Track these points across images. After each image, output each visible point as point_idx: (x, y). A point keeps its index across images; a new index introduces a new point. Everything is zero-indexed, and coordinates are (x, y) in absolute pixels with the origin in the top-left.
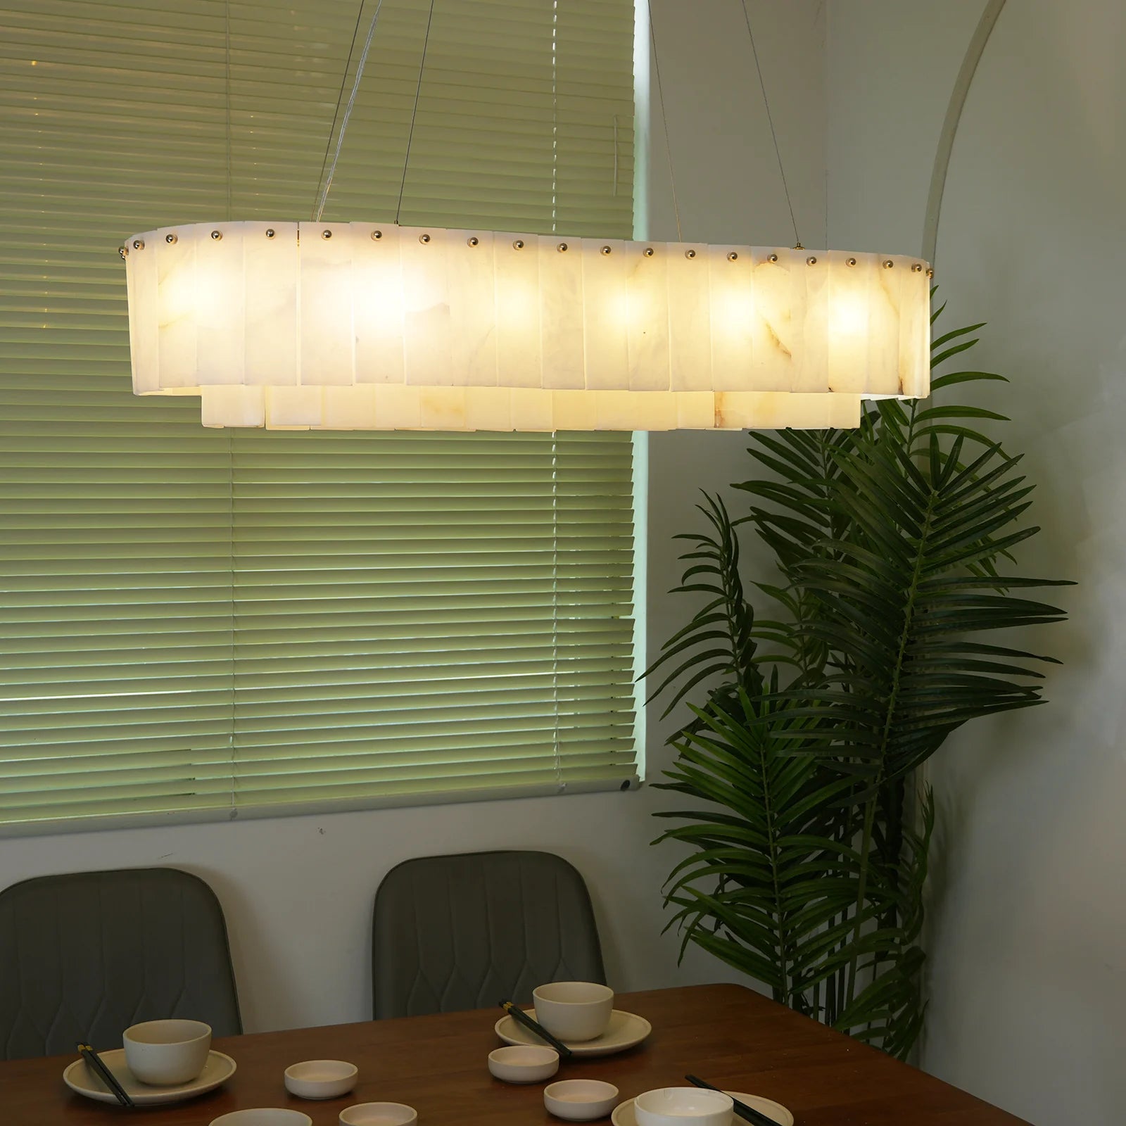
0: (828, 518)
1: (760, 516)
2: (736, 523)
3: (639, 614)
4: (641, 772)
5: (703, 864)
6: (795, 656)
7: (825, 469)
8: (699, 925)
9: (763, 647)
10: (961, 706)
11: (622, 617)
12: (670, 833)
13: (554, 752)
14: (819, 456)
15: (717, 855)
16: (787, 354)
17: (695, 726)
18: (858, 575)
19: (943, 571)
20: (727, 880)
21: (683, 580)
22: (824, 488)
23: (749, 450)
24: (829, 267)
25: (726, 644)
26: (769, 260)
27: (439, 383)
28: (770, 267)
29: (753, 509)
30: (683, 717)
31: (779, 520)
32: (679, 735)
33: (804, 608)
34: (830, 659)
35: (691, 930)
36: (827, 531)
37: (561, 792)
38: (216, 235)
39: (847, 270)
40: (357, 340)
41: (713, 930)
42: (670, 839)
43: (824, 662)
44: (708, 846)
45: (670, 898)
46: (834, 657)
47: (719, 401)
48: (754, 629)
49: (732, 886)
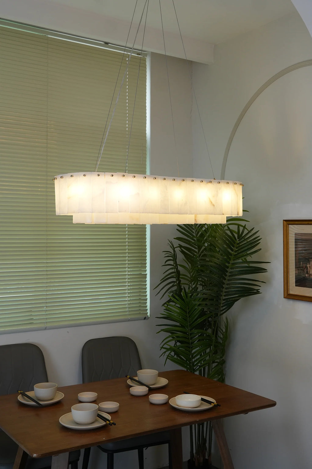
0: (197, 247)
1: (180, 246)
2: (175, 248)
3: (148, 272)
4: (149, 314)
5: (171, 338)
6: (188, 283)
7: (195, 234)
8: (170, 355)
9: (183, 281)
10: (241, 294)
11: (142, 273)
12: (162, 330)
13: (127, 310)
14: (194, 231)
15: (174, 336)
16: (214, 205)
17: (169, 301)
18: (216, 260)
19: (239, 260)
20: (177, 342)
21: (165, 262)
22: (195, 239)
23: (177, 229)
24: (222, 184)
25: (174, 280)
26: (209, 182)
27: (137, 213)
28: (210, 184)
29: (179, 244)
30: (166, 298)
31: (185, 248)
32: (165, 303)
33: (191, 270)
34: (199, 283)
35: (168, 356)
36: (197, 250)
37: (129, 320)
38: (84, 175)
39: (226, 185)
40: (119, 202)
41: (173, 355)
42: (162, 332)
43: (197, 284)
44: (172, 333)
45: (162, 348)
46: (200, 283)
47: (195, 217)
48: (181, 276)
49: (178, 344)
